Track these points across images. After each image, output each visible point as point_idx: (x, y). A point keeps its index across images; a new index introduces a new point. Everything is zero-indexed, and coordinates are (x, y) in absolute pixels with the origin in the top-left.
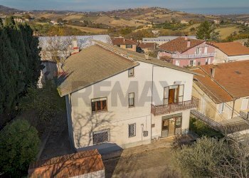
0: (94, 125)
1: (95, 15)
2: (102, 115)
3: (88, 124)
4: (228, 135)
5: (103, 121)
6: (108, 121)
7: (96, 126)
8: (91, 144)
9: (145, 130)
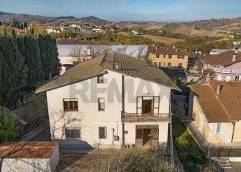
0: (66, 121)
1: (175, 25)
2: (73, 114)
3: (61, 120)
4: (213, 158)
5: (74, 119)
6: (79, 120)
7: (68, 123)
8: (64, 138)
9: (116, 134)
